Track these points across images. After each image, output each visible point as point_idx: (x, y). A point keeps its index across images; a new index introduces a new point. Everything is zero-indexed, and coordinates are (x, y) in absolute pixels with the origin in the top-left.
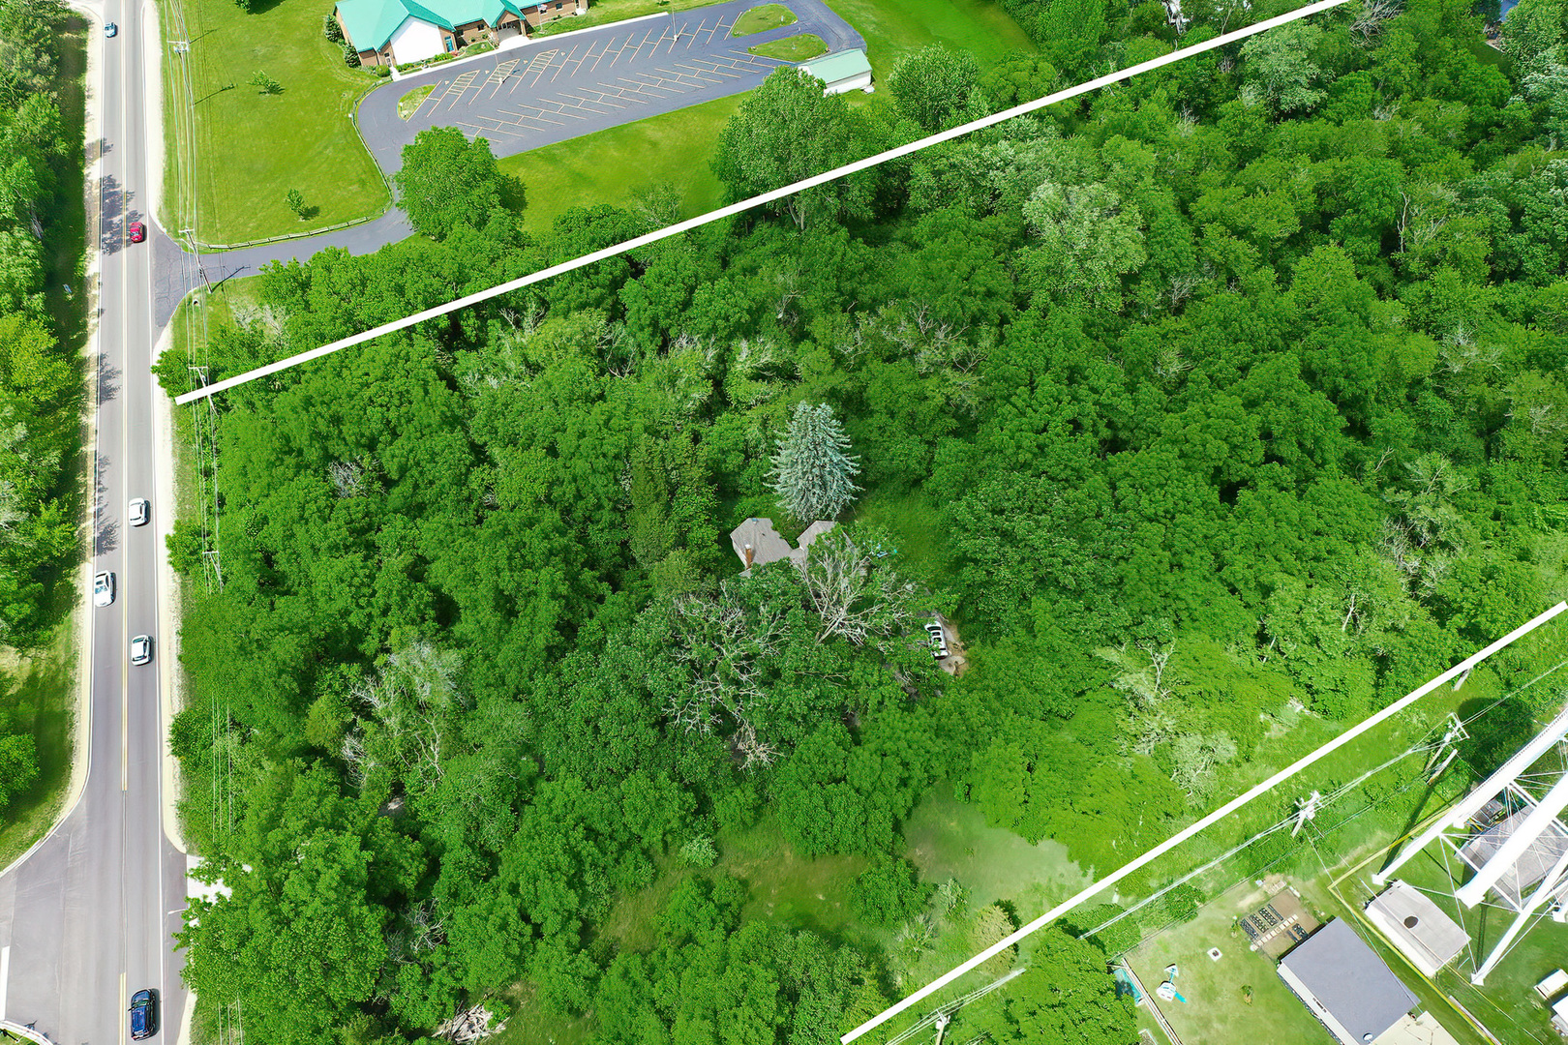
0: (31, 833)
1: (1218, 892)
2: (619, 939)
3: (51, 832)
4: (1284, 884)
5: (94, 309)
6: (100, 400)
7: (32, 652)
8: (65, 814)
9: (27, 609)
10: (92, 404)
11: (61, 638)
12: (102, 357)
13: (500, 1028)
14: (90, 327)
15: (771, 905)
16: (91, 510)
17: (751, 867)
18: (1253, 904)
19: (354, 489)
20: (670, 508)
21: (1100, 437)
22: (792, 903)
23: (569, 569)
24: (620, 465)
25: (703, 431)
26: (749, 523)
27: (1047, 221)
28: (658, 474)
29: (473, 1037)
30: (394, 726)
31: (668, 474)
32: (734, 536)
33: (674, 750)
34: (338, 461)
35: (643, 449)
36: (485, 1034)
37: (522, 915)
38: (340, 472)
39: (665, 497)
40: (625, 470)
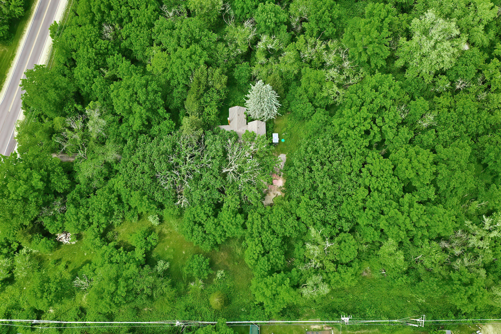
4: (330, 328)
7: (5, 48)
13: (74, 243)
15: (168, 247)
17: (169, 231)
18: (316, 329)
19: (109, 36)
20: (202, 95)
21: (375, 140)
22: (174, 250)
23: (154, 106)
24: (190, 73)
25: (236, 65)
26: (236, 108)
27: (418, 33)
28: (202, 82)
29: (66, 242)
30: (77, 136)
31: (207, 82)
32: (230, 109)
33: (156, 188)
34: (106, 23)
35: (200, 71)
36: (69, 242)
37: (87, 217)
38: (106, 28)
39: (202, 91)
40: (192, 75)
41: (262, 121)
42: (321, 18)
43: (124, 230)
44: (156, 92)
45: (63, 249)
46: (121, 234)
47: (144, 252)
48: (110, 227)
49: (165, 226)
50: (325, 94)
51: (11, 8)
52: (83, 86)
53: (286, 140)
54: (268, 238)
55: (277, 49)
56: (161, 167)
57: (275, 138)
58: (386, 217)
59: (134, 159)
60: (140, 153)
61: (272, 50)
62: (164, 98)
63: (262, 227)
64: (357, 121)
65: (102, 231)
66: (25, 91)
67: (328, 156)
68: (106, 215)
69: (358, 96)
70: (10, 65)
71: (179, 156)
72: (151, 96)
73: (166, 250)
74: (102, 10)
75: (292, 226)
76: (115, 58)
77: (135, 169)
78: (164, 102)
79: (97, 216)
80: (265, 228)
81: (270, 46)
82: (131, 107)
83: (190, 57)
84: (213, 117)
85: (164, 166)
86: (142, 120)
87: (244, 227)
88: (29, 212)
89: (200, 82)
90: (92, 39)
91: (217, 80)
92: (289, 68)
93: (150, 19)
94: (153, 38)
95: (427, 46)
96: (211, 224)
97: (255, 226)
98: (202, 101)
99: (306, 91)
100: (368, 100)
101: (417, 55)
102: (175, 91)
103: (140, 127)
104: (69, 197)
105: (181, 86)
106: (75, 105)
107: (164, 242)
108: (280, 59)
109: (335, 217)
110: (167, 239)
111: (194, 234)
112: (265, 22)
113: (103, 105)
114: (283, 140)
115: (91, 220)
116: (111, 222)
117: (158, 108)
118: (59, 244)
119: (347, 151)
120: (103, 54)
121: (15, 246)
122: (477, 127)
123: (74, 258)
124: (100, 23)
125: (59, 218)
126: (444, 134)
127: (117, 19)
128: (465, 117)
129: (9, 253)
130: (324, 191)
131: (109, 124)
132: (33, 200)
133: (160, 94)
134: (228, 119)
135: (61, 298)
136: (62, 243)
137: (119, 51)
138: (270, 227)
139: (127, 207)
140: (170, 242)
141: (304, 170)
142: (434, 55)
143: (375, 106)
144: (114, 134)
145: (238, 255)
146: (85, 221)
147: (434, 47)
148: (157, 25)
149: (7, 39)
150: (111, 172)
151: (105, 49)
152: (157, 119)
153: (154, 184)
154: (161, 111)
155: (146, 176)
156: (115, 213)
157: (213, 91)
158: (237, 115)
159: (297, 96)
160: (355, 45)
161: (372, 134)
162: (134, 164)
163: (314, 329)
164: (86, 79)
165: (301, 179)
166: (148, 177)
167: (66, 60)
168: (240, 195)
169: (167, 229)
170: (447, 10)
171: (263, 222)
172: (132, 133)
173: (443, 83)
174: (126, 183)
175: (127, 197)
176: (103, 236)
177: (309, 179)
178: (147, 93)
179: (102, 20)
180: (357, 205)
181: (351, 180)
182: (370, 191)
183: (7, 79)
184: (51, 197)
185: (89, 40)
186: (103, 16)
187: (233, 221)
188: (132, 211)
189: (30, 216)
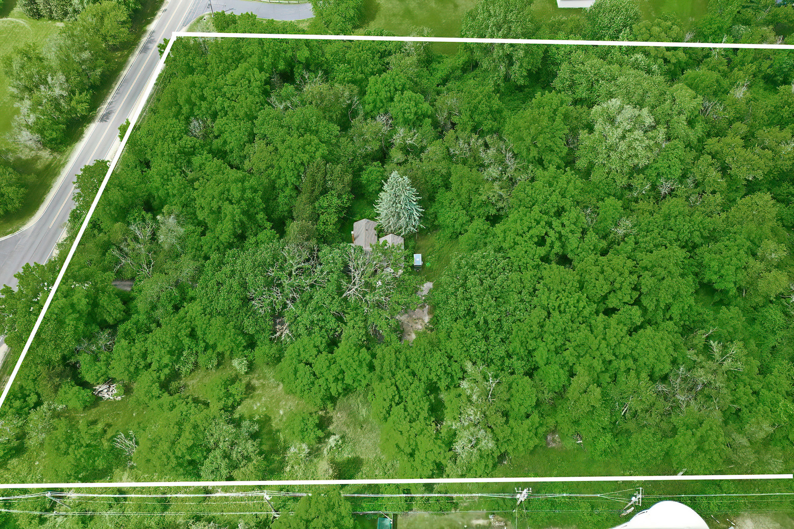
0: (10, 229)
1: (467, 508)
2: (188, 386)
3: (16, 233)
4: (502, 524)
5: (163, 8)
6: (141, 52)
7: (55, 154)
8: (24, 228)
9: (54, 135)
10: (137, 52)
11: (67, 153)
12: (153, 32)
13: (119, 398)
14: (157, 16)
15: (258, 405)
16: (109, 101)
17: (262, 383)
18: (480, 525)
19: (198, 132)
20: (317, 199)
21: (554, 251)
22: (267, 408)
23: (252, 210)
24: (302, 169)
25: (364, 167)
26: (364, 221)
27: (600, 120)
28: (318, 180)
29: (107, 396)
30: (143, 249)
31: (325, 182)
32: (355, 224)
33: (246, 314)
34: (195, 117)
35: (315, 165)
36: (111, 398)
37: (144, 356)
38: (194, 123)
39: (316, 193)
40: (305, 172)
41: (399, 235)
42: (476, 108)
43: (195, 381)
44: (256, 191)
45: (102, 408)
46: (190, 387)
47: (222, 407)
48: (175, 375)
49: (256, 375)
50: (484, 198)
51: (73, 103)
52: (157, 189)
53: (432, 264)
54: (405, 379)
55: (419, 146)
56: (256, 283)
57: (418, 259)
58: (574, 344)
59: (219, 276)
60: (227, 269)
61: (411, 146)
62: (266, 200)
63: (397, 365)
64: (527, 224)
65: (163, 377)
66: (78, 191)
67: (489, 271)
68: (171, 353)
69: (527, 194)
70: (59, 174)
71: (282, 268)
72: (248, 194)
73: (255, 408)
74: (193, 100)
75: (441, 365)
76: (204, 157)
77: (218, 290)
78: (264, 206)
79: (159, 353)
80: (401, 365)
81: (409, 142)
82: (220, 207)
83: (304, 148)
84: (330, 228)
85: (261, 280)
86: (234, 225)
87: (371, 368)
88: (62, 339)
89: (315, 181)
90: (176, 135)
91: (338, 179)
92: (434, 165)
93: (250, 110)
94: (255, 131)
95: (614, 134)
96: (323, 360)
97: (386, 363)
98: (316, 205)
99: (459, 196)
100: (540, 198)
101: (602, 149)
102: (281, 195)
103: (229, 237)
104: (121, 328)
105: (290, 186)
106: (144, 213)
107: (252, 397)
108: (423, 155)
109: (503, 354)
110: (258, 395)
111: (298, 375)
112: (404, 113)
113: (182, 212)
114: (428, 265)
115: (149, 360)
116: (177, 367)
117: (257, 213)
118: (97, 400)
119: (516, 264)
120: (188, 154)
121: (33, 399)
122: (691, 233)
123: (117, 419)
124: (187, 118)
125: (102, 357)
126: (646, 241)
127: (209, 112)
128: (673, 219)
129: (21, 408)
130: (485, 314)
131: (188, 234)
132: (72, 323)
133: (260, 193)
134: (352, 232)
135: (94, 458)
136: (101, 398)
137: (210, 151)
138: (408, 367)
139: (202, 345)
140: (261, 399)
141: (456, 289)
142: (623, 146)
143: (550, 206)
144: (193, 248)
145: (363, 415)
146: (140, 360)
147: (623, 137)
148: (261, 115)
149: (60, 143)
150: (184, 299)
151: (191, 148)
152: (254, 229)
153: (245, 309)
154: (261, 216)
155: (234, 296)
156: (185, 353)
157: (332, 195)
158: (364, 229)
159: (446, 203)
160: (522, 139)
161: (548, 241)
162: (218, 283)
163: (476, 525)
164: (163, 178)
165: (452, 301)
166: (237, 298)
167: (138, 162)
168: (365, 321)
169: (258, 380)
170: (636, 98)
171: (398, 359)
172: (218, 246)
173: (642, 185)
174: (204, 309)
175: (204, 326)
176: (164, 386)
177: (463, 299)
178: (244, 190)
179: (191, 113)
180: (532, 331)
181: (522, 301)
182: (549, 313)
183: (52, 190)
184: (95, 328)
185: (171, 135)
186: (192, 109)
187: (355, 355)
188: (210, 351)
189: (63, 346)
